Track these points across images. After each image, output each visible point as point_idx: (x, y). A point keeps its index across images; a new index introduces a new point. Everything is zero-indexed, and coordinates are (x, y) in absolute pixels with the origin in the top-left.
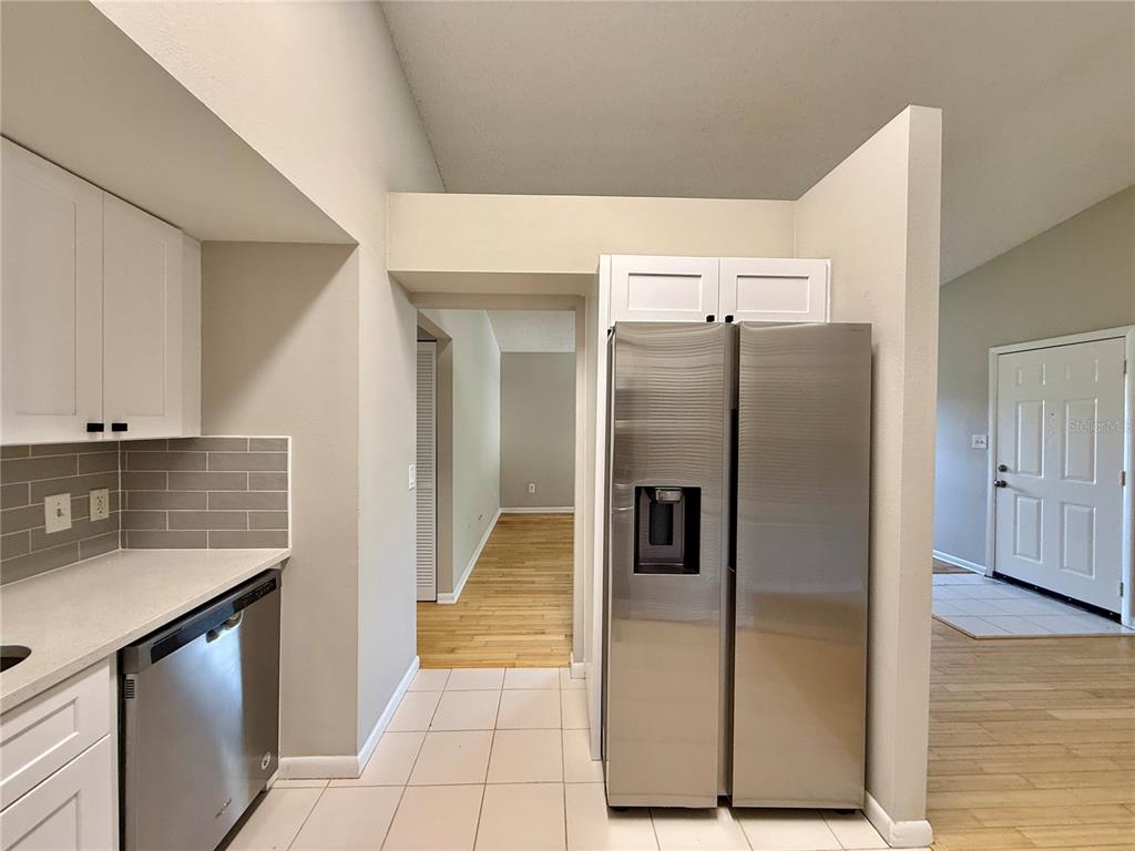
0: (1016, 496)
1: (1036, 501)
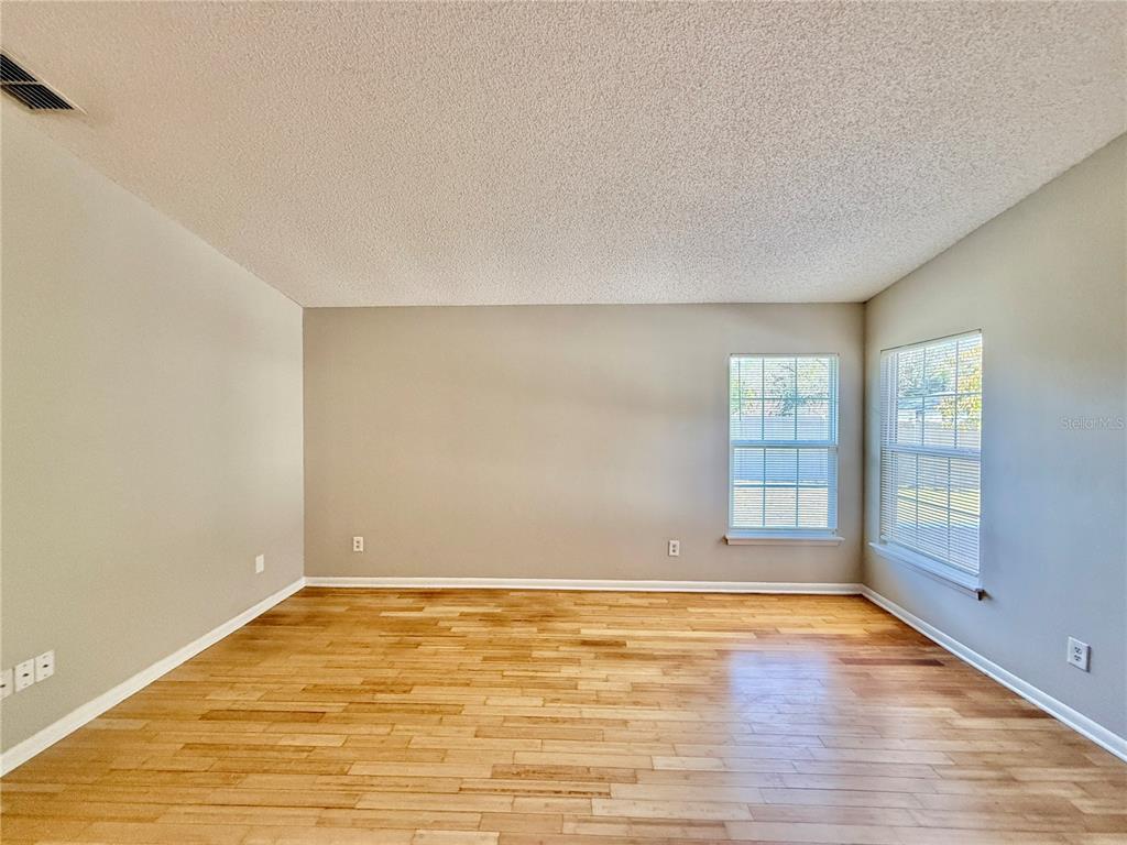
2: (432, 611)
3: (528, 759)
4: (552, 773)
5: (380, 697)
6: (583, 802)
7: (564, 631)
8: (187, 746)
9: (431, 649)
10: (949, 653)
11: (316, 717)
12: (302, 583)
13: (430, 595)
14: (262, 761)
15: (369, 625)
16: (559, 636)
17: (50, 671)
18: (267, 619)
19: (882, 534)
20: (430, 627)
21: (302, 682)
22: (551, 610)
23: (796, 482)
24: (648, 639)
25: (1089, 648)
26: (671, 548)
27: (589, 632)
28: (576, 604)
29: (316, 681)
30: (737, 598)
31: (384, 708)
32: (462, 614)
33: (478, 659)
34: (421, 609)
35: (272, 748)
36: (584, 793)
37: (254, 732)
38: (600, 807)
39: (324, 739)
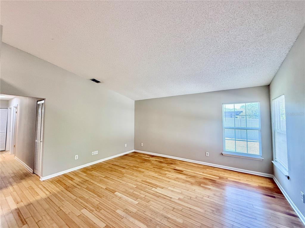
2: (151, 159)
3: (148, 181)
4: (149, 183)
5: (134, 168)
6: (152, 188)
7: (172, 167)
8: (109, 167)
9: (146, 164)
10: (284, 197)
11: (124, 168)
12: (134, 151)
13: (153, 156)
14: (116, 171)
15: (139, 159)
16: (170, 167)
17: (97, 153)
18: (126, 155)
19: (275, 158)
20: (149, 161)
21: (125, 164)
22: (173, 163)
23: (247, 139)
24: (189, 172)
25: (304, 195)
26: (206, 154)
27: (177, 168)
28: (180, 163)
29: (127, 164)
30: (224, 170)
31: (133, 169)
32: (156, 160)
33: (152, 167)
34: (149, 158)
35: (117, 170)
37: (116, 168)
38: (153, 189)
39: (124, 171)
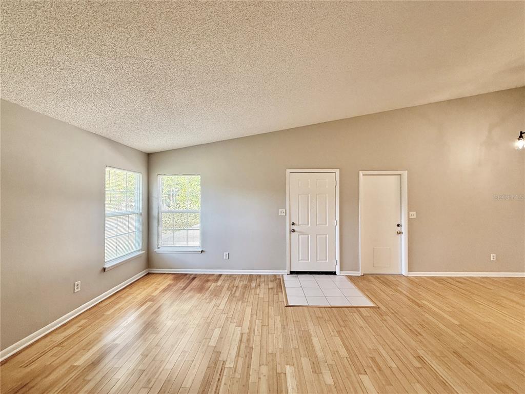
0: (299, 235)
1: (307, 236)
6: (226, 371)
19: (158, 245)
23: (128, 231)
26: (76, 287)
36: (222, 370)
38: (230, 364)
